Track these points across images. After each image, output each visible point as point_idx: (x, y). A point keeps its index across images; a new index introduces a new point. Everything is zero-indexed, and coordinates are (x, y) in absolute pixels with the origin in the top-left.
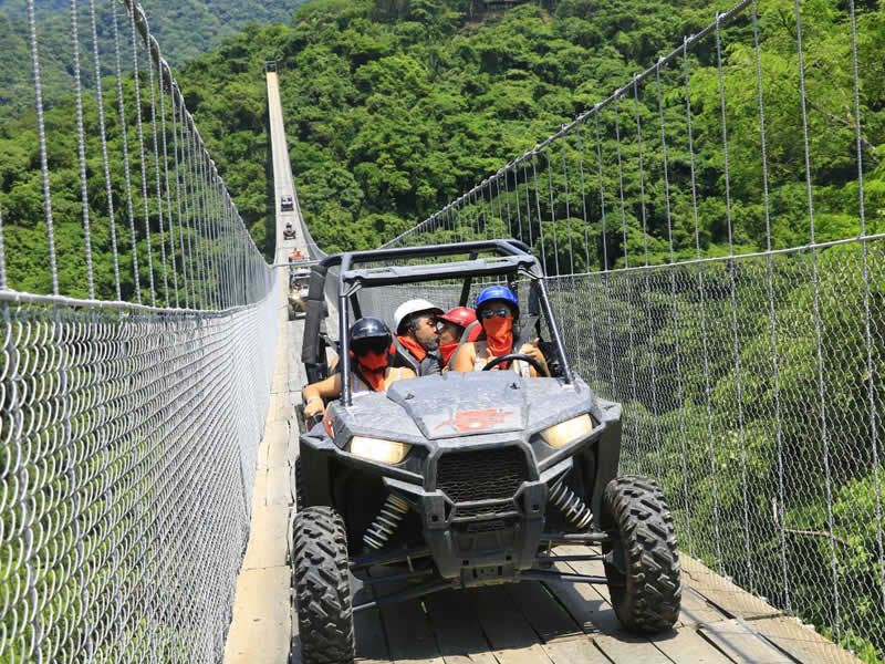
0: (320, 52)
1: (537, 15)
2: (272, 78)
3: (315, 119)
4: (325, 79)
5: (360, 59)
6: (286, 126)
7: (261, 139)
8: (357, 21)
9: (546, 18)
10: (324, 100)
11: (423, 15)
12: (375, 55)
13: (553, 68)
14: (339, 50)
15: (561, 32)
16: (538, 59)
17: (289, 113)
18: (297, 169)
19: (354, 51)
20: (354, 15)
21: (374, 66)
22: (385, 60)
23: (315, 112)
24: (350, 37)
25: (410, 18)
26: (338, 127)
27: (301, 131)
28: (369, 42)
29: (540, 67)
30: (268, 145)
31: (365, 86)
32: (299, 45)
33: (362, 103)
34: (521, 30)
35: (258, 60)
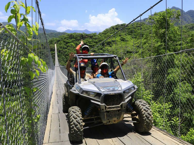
0: (62, 42)
1: (89, 39)
2: (56, 45)
3: (61, 50)
4: (62, 45)
5: (67, 43)
6: (57, 51)
7: (54, 52)
8: (67, 38)
9: (91, 39)
10: (62, 48)
11: (75, 38)
12: (69, 43)
13: (91, 45)
14: (64, 42)
15: (92, 41)
16: (89, 44)
17: (57, 49)
18: (58, 56)
19: (66, 42)
20: (66, 38)
21: (69, 44)
22: (70, 43)
23: (61, 49)
24: (66, 40)
25: (74, 38)
26: (64, 51)
27: (59, 51)
28: (68, 41)
29: (90, 45)
30: (55, 53)
31: (68, 47)
32: (59, 41)
33: (67, 48)
34: (87, 41)
35: (54, 42)
